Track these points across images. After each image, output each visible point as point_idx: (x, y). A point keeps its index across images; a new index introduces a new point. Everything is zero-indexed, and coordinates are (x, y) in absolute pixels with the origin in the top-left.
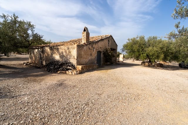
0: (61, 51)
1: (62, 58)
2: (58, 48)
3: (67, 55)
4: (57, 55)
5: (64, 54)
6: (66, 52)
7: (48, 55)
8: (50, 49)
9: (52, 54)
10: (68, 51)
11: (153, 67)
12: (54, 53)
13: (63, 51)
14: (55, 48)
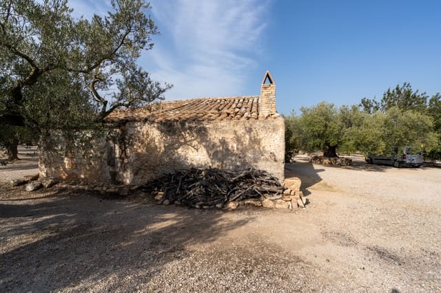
0: (215, 137)
1: (221, 160)
2: (205, 129)
3: (244, 151)
4: (197, 150)
5: (233, 146)
6: (238, 140)
7: (151, 149)
8: (162, 131)
9: (170, 148)
10: (248, 137)
11: (340, 165)
12: (181, 144)
13: (229, 137)
14: (190, 128)
